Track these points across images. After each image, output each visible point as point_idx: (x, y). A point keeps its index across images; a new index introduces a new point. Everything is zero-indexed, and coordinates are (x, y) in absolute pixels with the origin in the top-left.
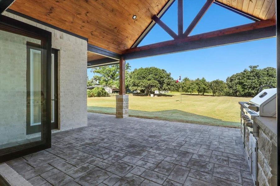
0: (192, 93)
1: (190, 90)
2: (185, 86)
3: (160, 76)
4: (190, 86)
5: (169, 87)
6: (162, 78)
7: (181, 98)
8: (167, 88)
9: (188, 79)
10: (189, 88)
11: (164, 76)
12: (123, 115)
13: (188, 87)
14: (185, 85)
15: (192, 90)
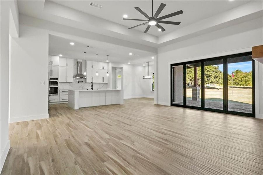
0: (245, 86)
1: (244, 83)
2: (236, 79)
3: (207, 69)
4: (242, 79)
5: (218, 80)
6: (210, 71)
7: (233, 91)
8: (215, 81)
9: (240, 71)
10: (242, 81)
11: (212, 69)
12: (197, 99)
13: (240, 80)
14: (236, 77)
15: (246, 83)
